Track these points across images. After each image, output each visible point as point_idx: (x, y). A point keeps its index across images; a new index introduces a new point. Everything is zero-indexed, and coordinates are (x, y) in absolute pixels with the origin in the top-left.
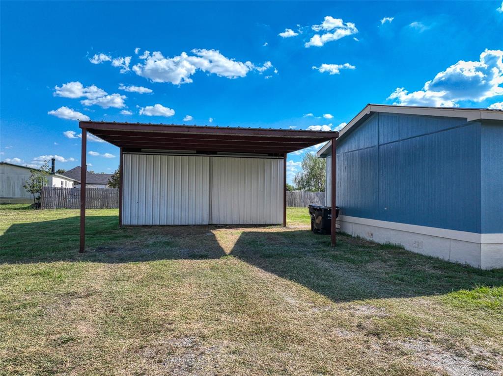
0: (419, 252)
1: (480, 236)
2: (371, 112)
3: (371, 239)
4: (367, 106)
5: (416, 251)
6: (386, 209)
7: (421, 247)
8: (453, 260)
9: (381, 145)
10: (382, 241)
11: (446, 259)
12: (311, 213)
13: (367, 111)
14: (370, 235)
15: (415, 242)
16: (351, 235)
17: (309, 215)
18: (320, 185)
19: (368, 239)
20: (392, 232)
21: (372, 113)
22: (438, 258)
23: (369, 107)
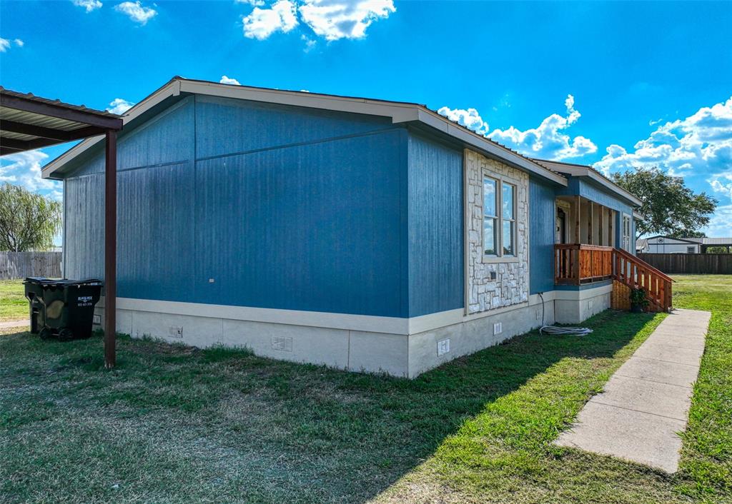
0: (286, 359)
1: (407, 324)
2: (181, 92)
3: (178, 340)
4: (172, 81)
5: (279, 356)
6: (212, 281)
7: (289, 349)
8: (355, 367)
9: (199, 160)
10: (204, 344)
11: (342, 367)
12: (30, 294)
13: (174, 90)
14: (176, 331)
15: (277, 340)
16: (129, 335)
17: (27, 300)
18: (11, 239)
19: (171, 340)
20: (226, 325)
21: (184, 95)
22: (325, 366)
23: (177, 82)
